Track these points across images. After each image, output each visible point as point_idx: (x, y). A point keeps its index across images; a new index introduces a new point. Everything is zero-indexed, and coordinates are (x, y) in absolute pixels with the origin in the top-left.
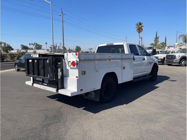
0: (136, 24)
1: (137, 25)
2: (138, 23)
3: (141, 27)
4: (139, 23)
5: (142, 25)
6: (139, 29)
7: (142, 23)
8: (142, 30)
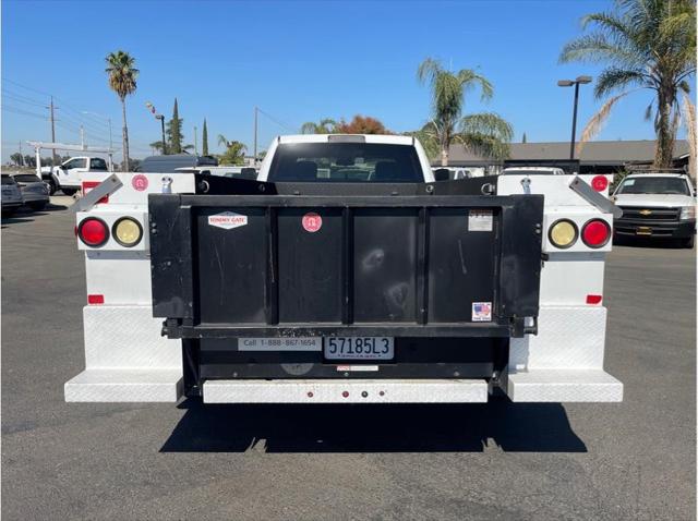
0: (107, 55)
1: (111, 61)
2: (116, 54)
3: (129, 75)
4: (121, 54)
5: (133, 66)
6: (122, 81)
7: (131, 56)
8: (134, 84)
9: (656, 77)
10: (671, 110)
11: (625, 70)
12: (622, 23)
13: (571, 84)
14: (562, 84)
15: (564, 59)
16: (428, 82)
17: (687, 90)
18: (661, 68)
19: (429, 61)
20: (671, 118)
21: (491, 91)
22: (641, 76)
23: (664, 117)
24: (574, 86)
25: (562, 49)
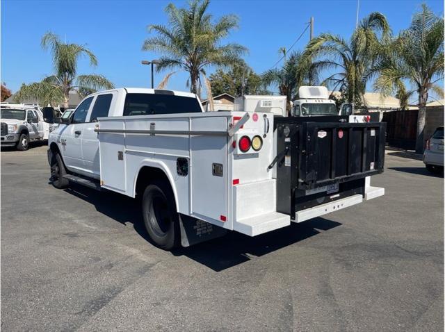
9: (189, 65)
10: (197, 83)
11: (174, 59)
12: (170, 33)
13: (149, 63)
14: (144, 63)
15: (145, 48)
16: (50, 49)
17: (205, 73)
18: (192, 61)
19: (50, 34)
20: (197, 87)
21: (96, 61)
22: (180, 63)
23: (195, 86)
24: (150, 65)
25: (143, 43)
